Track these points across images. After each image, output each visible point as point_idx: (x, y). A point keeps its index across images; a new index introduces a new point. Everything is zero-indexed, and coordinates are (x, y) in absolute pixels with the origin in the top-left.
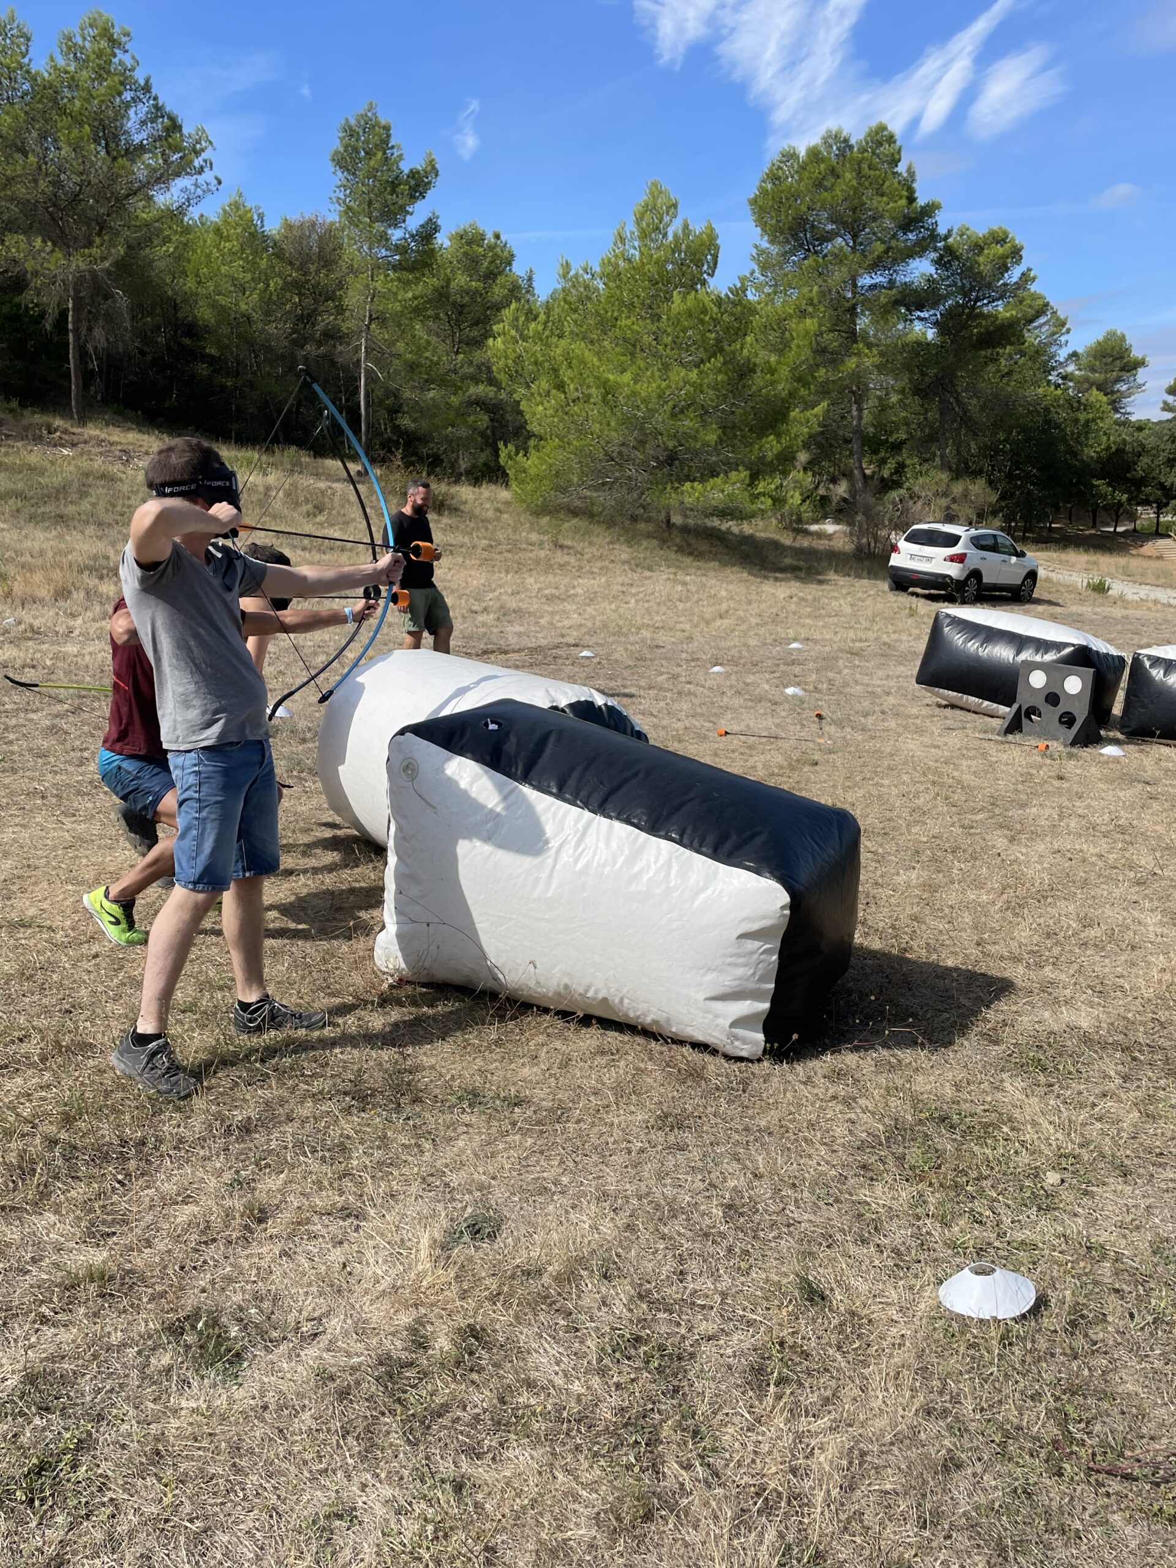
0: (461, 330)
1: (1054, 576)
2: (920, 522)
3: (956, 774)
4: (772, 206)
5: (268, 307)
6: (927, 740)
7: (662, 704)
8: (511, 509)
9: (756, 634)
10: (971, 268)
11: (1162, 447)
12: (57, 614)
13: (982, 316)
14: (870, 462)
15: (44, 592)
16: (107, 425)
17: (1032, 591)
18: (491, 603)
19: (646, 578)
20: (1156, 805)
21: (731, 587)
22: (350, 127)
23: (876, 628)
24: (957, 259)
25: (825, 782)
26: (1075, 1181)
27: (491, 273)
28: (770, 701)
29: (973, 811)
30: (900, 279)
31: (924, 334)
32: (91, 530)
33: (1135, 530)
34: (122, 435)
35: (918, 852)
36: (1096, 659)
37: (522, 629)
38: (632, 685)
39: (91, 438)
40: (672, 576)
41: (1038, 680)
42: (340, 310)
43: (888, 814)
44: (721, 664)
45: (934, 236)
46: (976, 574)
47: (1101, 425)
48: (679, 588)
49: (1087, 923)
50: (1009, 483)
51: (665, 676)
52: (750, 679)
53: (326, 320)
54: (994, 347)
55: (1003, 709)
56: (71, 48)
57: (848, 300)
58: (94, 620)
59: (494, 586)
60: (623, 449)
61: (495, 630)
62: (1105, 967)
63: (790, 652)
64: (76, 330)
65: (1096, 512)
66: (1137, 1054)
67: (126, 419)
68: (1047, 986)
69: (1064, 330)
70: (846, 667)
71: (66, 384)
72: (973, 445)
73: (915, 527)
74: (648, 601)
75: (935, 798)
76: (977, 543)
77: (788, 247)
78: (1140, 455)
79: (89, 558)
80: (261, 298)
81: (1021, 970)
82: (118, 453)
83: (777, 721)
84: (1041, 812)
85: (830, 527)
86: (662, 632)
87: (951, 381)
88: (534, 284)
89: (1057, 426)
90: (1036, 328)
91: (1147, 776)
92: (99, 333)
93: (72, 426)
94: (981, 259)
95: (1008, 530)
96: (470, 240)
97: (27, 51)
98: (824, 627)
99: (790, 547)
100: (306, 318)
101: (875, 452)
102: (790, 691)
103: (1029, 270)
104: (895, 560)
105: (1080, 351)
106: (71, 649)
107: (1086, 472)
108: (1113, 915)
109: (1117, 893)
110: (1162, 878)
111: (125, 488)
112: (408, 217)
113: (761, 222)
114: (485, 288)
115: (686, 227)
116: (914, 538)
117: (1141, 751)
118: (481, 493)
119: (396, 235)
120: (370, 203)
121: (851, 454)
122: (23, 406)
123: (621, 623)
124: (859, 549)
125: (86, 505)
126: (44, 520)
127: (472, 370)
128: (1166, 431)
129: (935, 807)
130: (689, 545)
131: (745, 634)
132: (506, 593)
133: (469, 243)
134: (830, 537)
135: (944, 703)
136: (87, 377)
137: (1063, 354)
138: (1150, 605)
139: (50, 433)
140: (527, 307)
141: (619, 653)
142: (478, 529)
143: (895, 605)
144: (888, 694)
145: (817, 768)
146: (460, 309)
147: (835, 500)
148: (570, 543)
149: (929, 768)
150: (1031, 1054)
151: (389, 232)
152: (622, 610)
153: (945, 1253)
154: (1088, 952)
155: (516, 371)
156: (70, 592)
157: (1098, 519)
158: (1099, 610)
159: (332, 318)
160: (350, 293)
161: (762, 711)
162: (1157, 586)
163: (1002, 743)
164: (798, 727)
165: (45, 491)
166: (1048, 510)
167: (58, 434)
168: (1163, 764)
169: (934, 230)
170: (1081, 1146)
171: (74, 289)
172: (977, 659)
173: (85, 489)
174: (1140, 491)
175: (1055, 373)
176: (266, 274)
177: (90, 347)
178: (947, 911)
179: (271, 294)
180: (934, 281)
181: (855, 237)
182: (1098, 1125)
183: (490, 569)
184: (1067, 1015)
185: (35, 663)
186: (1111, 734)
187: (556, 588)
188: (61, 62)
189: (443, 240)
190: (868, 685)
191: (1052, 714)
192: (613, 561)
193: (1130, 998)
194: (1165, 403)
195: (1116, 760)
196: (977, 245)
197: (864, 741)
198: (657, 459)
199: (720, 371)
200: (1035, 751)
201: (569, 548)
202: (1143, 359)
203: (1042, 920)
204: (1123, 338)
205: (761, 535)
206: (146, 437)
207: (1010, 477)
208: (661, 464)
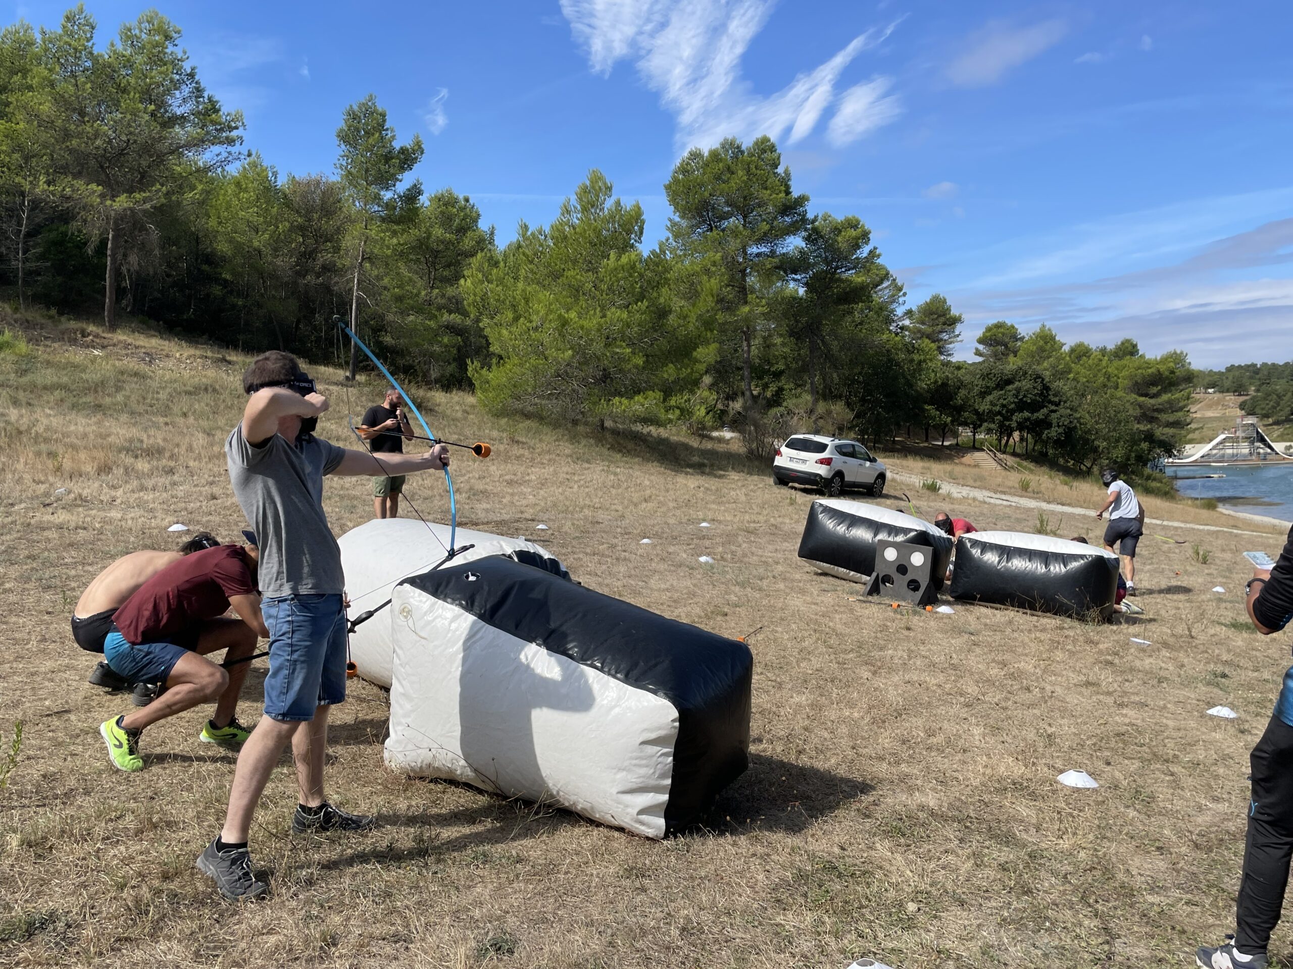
0: (436, 270)
1: (897, 477)
2: (795, 434)
3: (831, 624)
4: (683, 191)
5: (276, 246)
6: (809, 599)
7: (604, 567)
8: (476, 411)
9: (674, 515)
10: (832, 245)
11: (976, 382)
12: (101, 486)
13: (840, 280)
14: (757, 386)
15: (89, 468)
16: (133, 332)
17: (882, 488)
18: (462, 485)
19: (585, 469)
20: (978, 650)
21: (652, 478)
22: (354, 113)
23: (765, 512)
24: (822, 237)
25: (734, 628)
26: (927, 909)
27: (462, 228)
28: (688, 566)
29: (845, 652)
30: (780, 250)
31: (797, 291)
32: (124, 417)
33: (957, 444)
34: (146, 340)
35: (806, 681)
36: (932, 541)
37: (488, 506)
38: (580, 552)
39: (120, 342)
40: (605, 468)
41: (891, 554)
42: (337, 249)
43: (782, 653)
44: (648, 538)
45: (804, 220)
46: (839, 474)
47: (930, 364)
48: (612, 477)
49: (930, 733)
50: (862, 405)
51: (605, 546)
52: (671, 549)
53: (325, 257)
54: (850, 304)
55: (865, 578)
56: (128, 36)
57: (740, 264)
58: (133, 491)
59: (464, 472)
60: (568, 369)
61: (467, 507)
62: (942, 763)
63: (701, 529)
64: (113, 256)
65: (928, 429)
66: (969, 824)
67: (149, 328)
68: (903, 778)
69: (901, 293)
70: (744, 542)
71: (99, 297)
72: (835, 375)
73: (793, 436)
74: (587, 487)
75: (816, 642)
76: (840, 450)
77: (694, 222)
78: (959, 388)
79: (126, 440)
80: (271, 237)
81: (885, 765)
82: (142, 355)
83: (694, 582)
84: (895, 653)
85: (727, 434)
86: (600, 511)
87: (818, 328)
88: (495, 238)
89: (897, 364)
90: (880, 290)
91: (971, 629)
92: (133, 259)
93: (103, 332)
94: (840, 239)
95: (862, 441)
96: (446, 202)
97: (92, 37)
98: (725, 511)
99: (698, 449)
100: (309, 255)
101: (760, 378)
102: (703, 559)
103: (875, 248)
104: (779, 461)
105: (914, 309)
106: (115, 514)
107: (919, 400)
108: (950, 728)
109: (952, 712)
110: (984, 702)
111: (155, 385)
112: (398, 183)
113: (673, 201)
114: (457, 239)
115: (618, 203)
116: (792, 445)
117: (967, 610)
118: (452, 398)
119: (387, 195)
120: (367, 171)
121: (742, 379)
122: (61, 313)
123: (567, 503)
124: (751, 451)
125: (120, 398)
126: (84, 409)
127: (443, 301)
128: (978, 371)
129: (816, 648)
130: (619, 444)
131: (665, 515)
132: (474, 477)
133: (446, 204)
134: (727, 442)
135: (820, 571)
136: (120, 292)
137: (900, 311)
138: (970, 501)
139: (83, 336)
140: (488, 255)
141: (567, 527)
142: (449, 426)
143: (779, 496)
144: (777, 563)
145: (727, 618)
146: (436, 254)
147: (732, 413)
148: (524, 440)
149: (811, 620)
150: (894, 824)
151: (382, 193)
152: (567, 493)
153: (839, 957)
154: (933, 754)
155: (483, 306)
156: (110, 469)
157: (930, 436)
158: (932, 504)
159: (329, 255)
160: (347, 237)
161: (682, 574)
162: (975, 487)
163: (864, 602)
164: (711, 587)
165: (86, 385)
166: (893, 427)
167: (91, 337)
168: (983, 620)
169: (804, 216)
170: (931, 886)
171: (114, 222)
172: (843, 539)
173: (120, 384)
174: (960, 415)
175: (895, 324)
176: (276, 218)
177: (124, 269)
178: (829, 724)
179: (280, 234)
180: (804, 253)
181: (745, 217)
182: (943, 872)
183: (460, 458)
184: (919, 798)
185: (85, 525)
186: (944, 597)
187: (515, 475)
188: (120, 47)
189: (424, 200)
190: (761, 556)
191: (901, 581)
192: (558, 455)
193: (963, 786)
194: (977, 349)
195: (949, 616)
196: (836, 229)
197: (761, 598)
198: (594, 377)
199: (644, 313)
200: (889, 609)
201: (523, 443)
202: (960, 317)
203: (899, 731)
204: (945, 301)
205: (674, 438)
206: (167, 343)
207: (863, 400)
208: (598, 382)
